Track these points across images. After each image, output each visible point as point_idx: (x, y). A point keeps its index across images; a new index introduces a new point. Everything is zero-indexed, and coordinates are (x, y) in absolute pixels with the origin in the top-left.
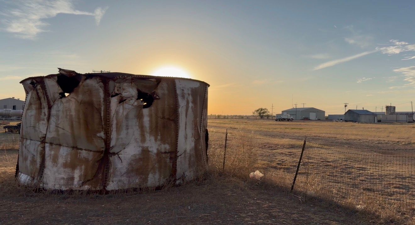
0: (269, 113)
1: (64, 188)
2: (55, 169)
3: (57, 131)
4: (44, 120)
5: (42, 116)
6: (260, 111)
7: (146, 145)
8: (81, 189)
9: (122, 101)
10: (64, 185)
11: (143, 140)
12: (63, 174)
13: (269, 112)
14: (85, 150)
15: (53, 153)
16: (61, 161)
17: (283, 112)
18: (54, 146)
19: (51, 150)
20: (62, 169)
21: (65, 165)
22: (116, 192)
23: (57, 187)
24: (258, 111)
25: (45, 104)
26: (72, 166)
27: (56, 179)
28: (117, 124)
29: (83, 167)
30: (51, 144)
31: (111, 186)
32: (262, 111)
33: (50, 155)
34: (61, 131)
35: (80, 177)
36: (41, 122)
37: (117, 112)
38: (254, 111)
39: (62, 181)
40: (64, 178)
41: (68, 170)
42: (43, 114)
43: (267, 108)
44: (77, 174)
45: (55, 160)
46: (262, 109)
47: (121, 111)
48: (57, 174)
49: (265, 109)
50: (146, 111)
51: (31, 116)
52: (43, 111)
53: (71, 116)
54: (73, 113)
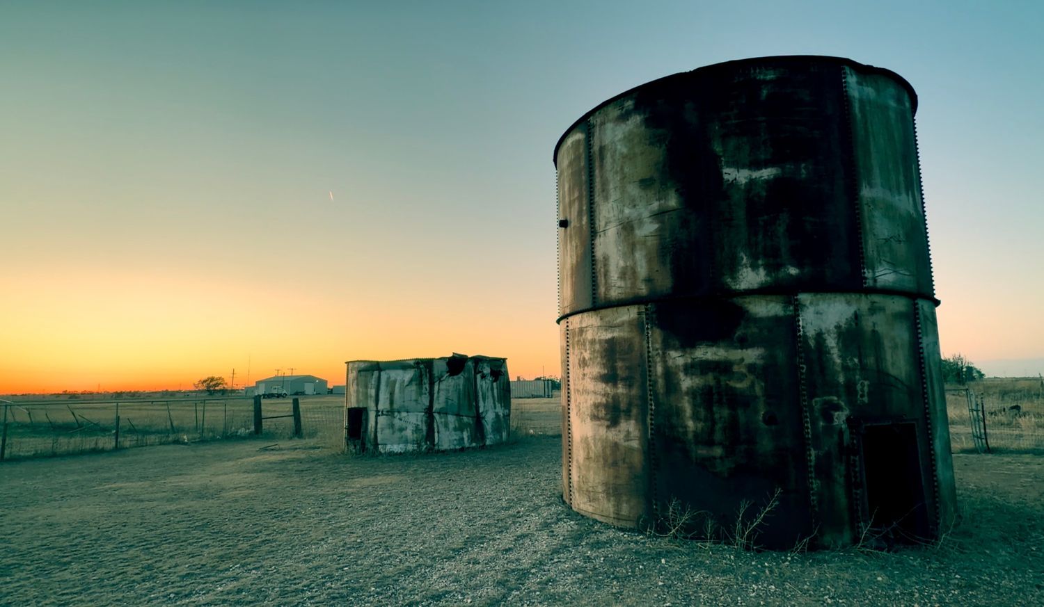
0: (226, 386)
1: (458, 447)
2: (448, 433)
3: (447, 402)
4: (426, 394)
5: (424, 391)
6: (208, 382)
7: (497, 411)
8: (471, 446)
9: (483, 377)
10: (457, 445)
11: (495, 408)
12: (455, 436)
13: (226, 384)
14: (466, 416)
15: (443, 420)
16: (451, 426)
17: (258, 383)
18: (442, 415)
19: (441, 418)
20: (453, 432)
21: (455, 429)
22: (491, 446)
23: (452, 447)
24: (205, 381)
25: (426, 381)
26: (460, 428)
27: (450, 440)
28: (482, 395)
29: (468, 429)
30: (439, 413)
31: (488, 442)
32: (214, 382)
33: (442, 422)
34: (450, 402)
35: (468, 436)
36: (423, 396)
37: (482, 386)
38: (197, 383)
39: (455, 442)
40: (456, 440)
41: (458, 433)
42: (424, 389)
43: (223, 377)
44: (465, 435)
45: (446, 425)
46: (212, 379)
47: (484, 385)
48: (450, 437)
49: (220, 378)
50: (495, 384)
51: (411, 391)
52: (424, 386)
53: (460, 389)
54: (461, 387)
